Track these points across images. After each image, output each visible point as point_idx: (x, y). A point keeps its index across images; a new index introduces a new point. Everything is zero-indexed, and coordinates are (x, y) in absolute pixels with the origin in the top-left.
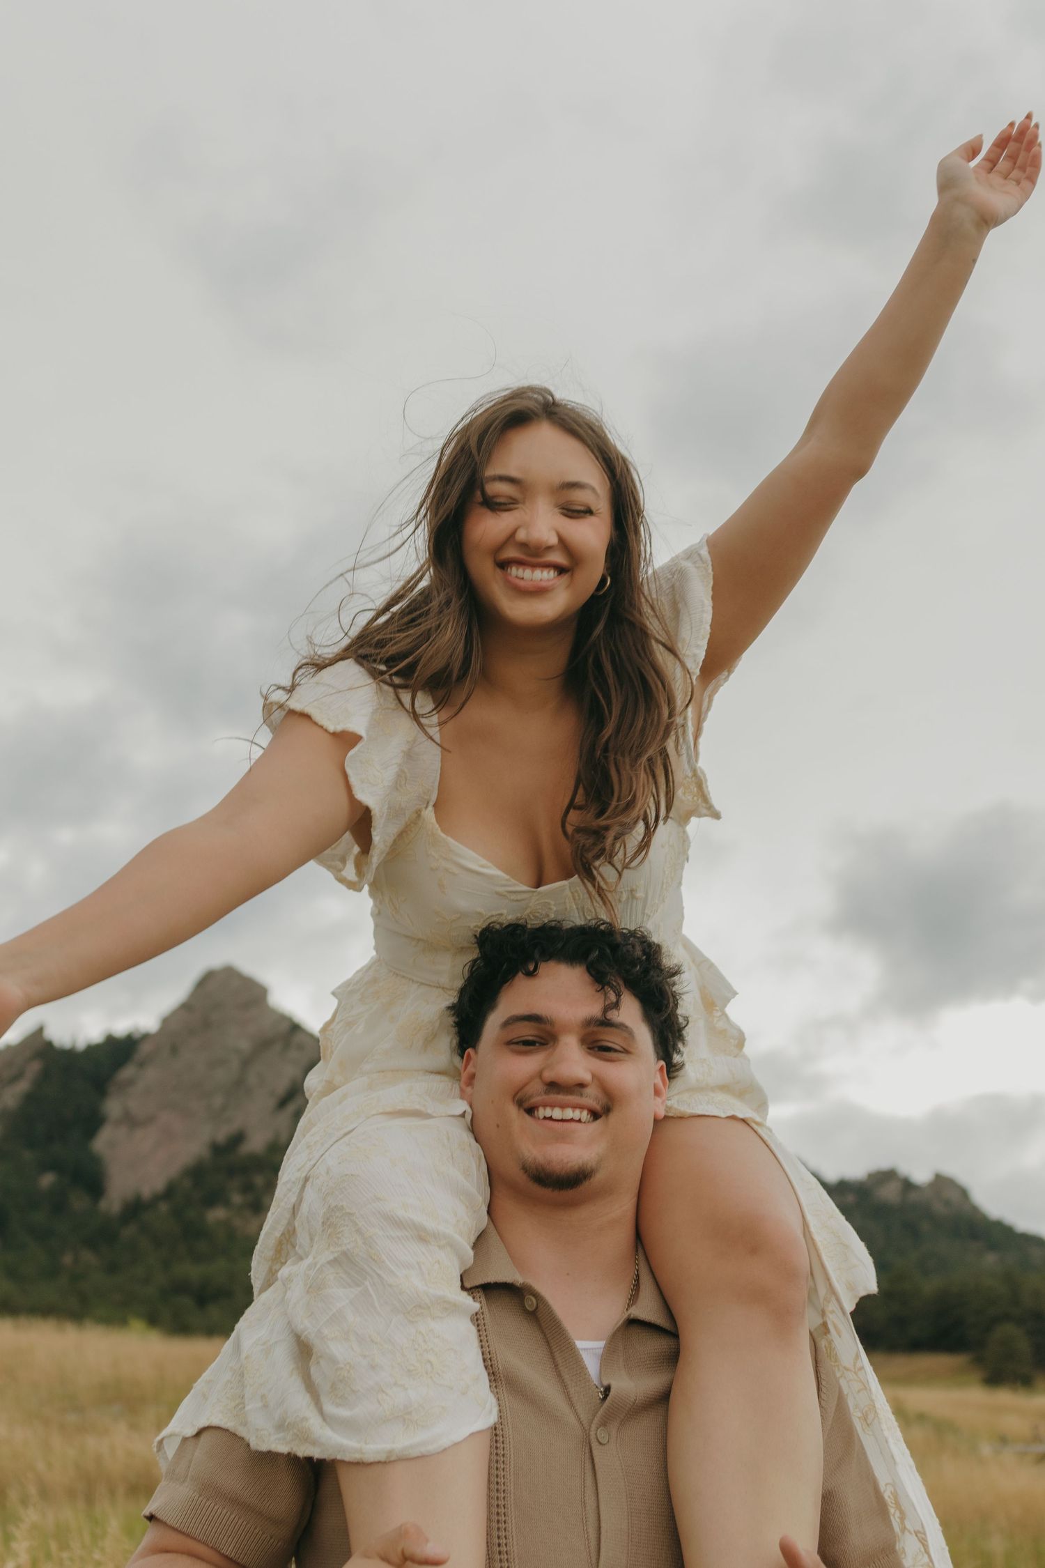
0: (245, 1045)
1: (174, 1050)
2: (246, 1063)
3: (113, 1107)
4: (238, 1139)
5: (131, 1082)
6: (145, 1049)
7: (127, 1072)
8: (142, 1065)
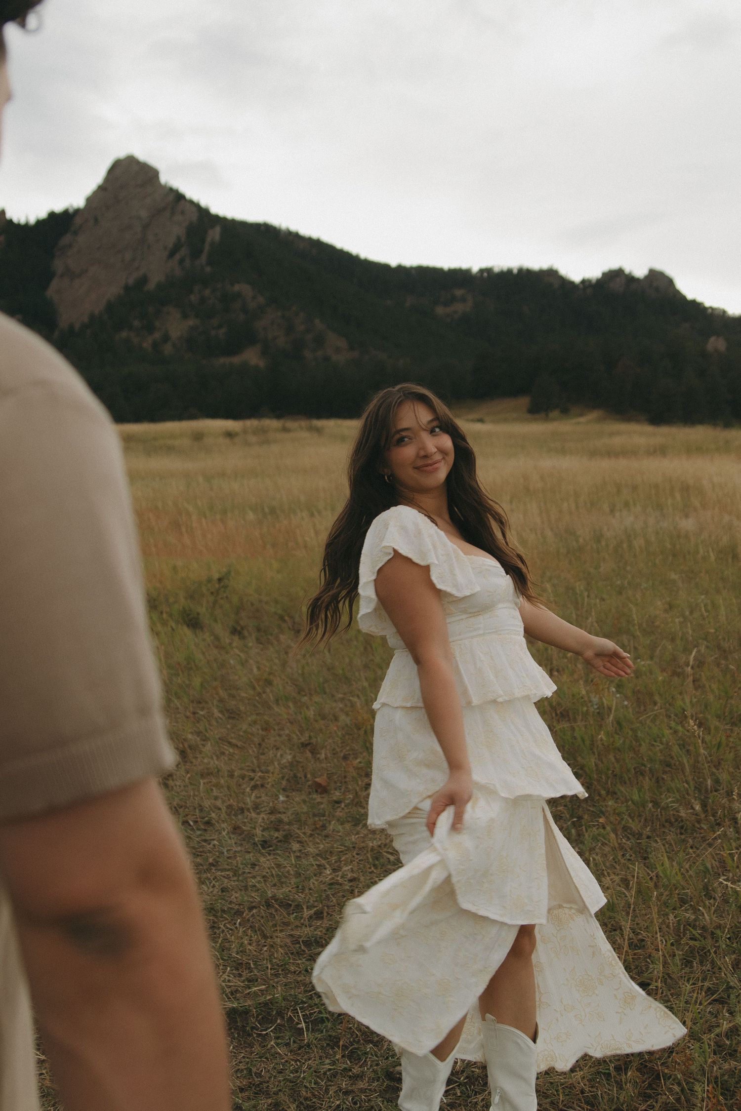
0: (144, 214)
1: (96, 220)
2: (146, 227)
3: (58, 265)
4: (144, 280)
5: (70, 246)
6: (78, 221)
7: (66, 239)
8: (76, 233)
